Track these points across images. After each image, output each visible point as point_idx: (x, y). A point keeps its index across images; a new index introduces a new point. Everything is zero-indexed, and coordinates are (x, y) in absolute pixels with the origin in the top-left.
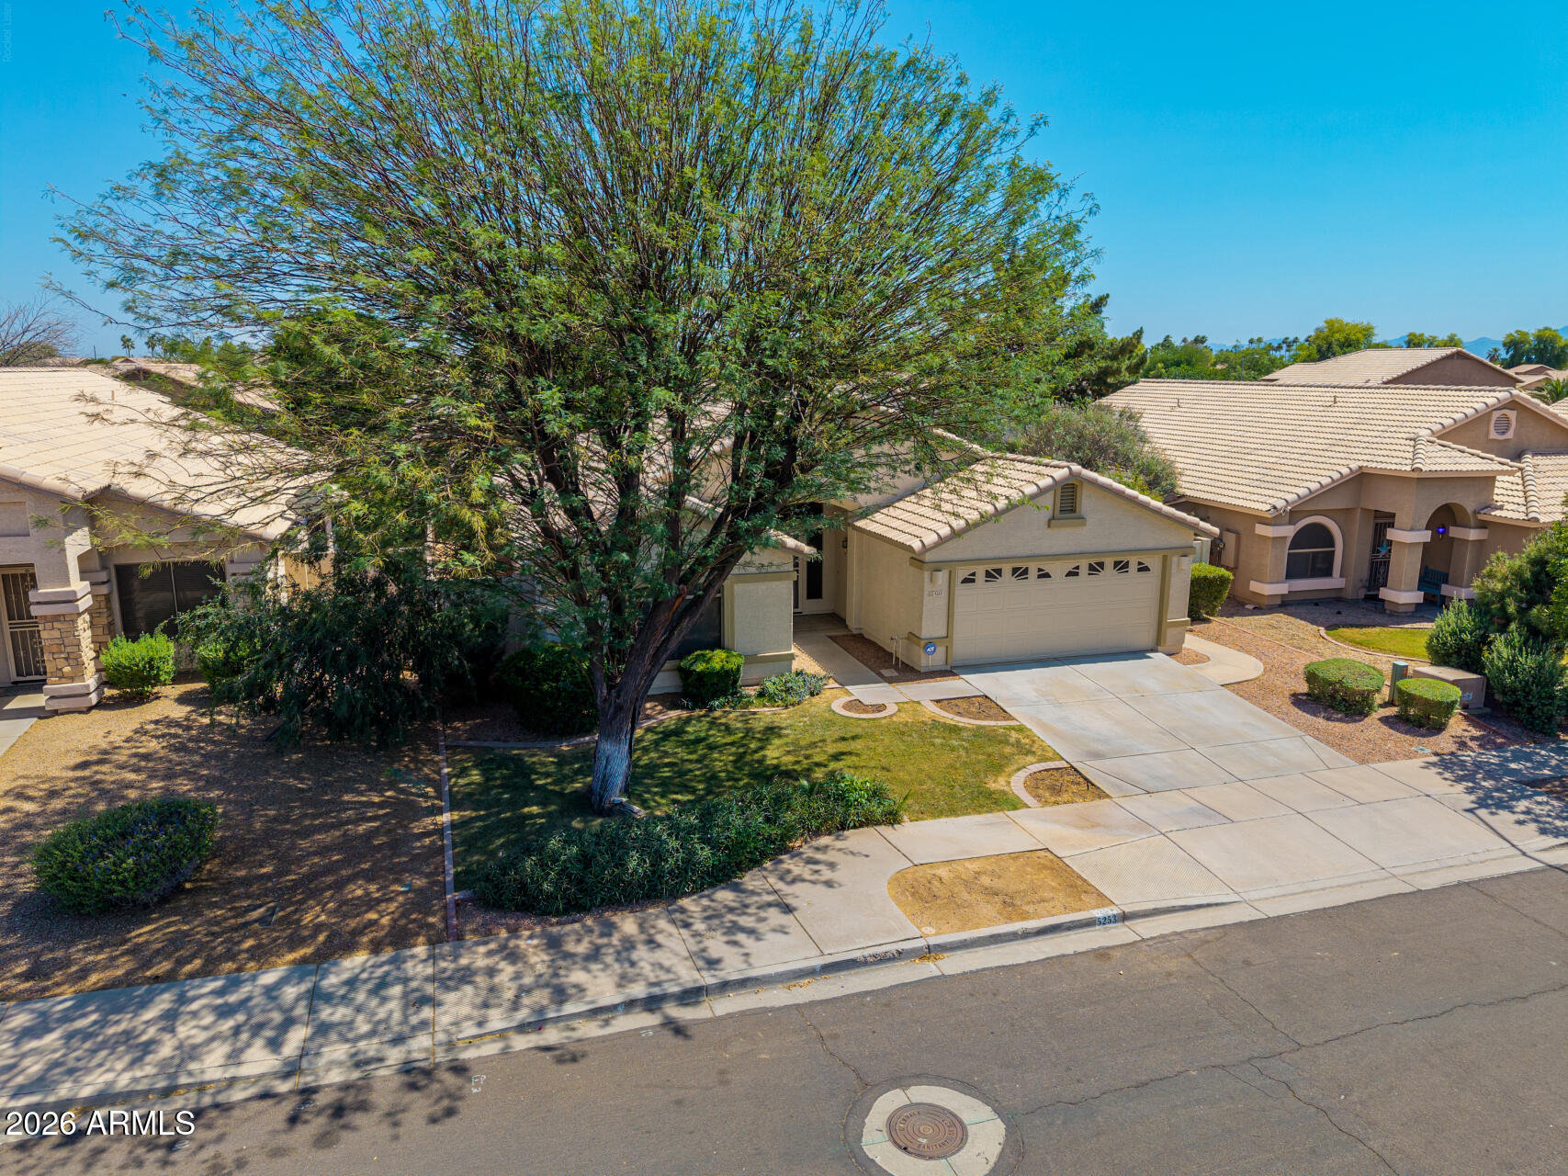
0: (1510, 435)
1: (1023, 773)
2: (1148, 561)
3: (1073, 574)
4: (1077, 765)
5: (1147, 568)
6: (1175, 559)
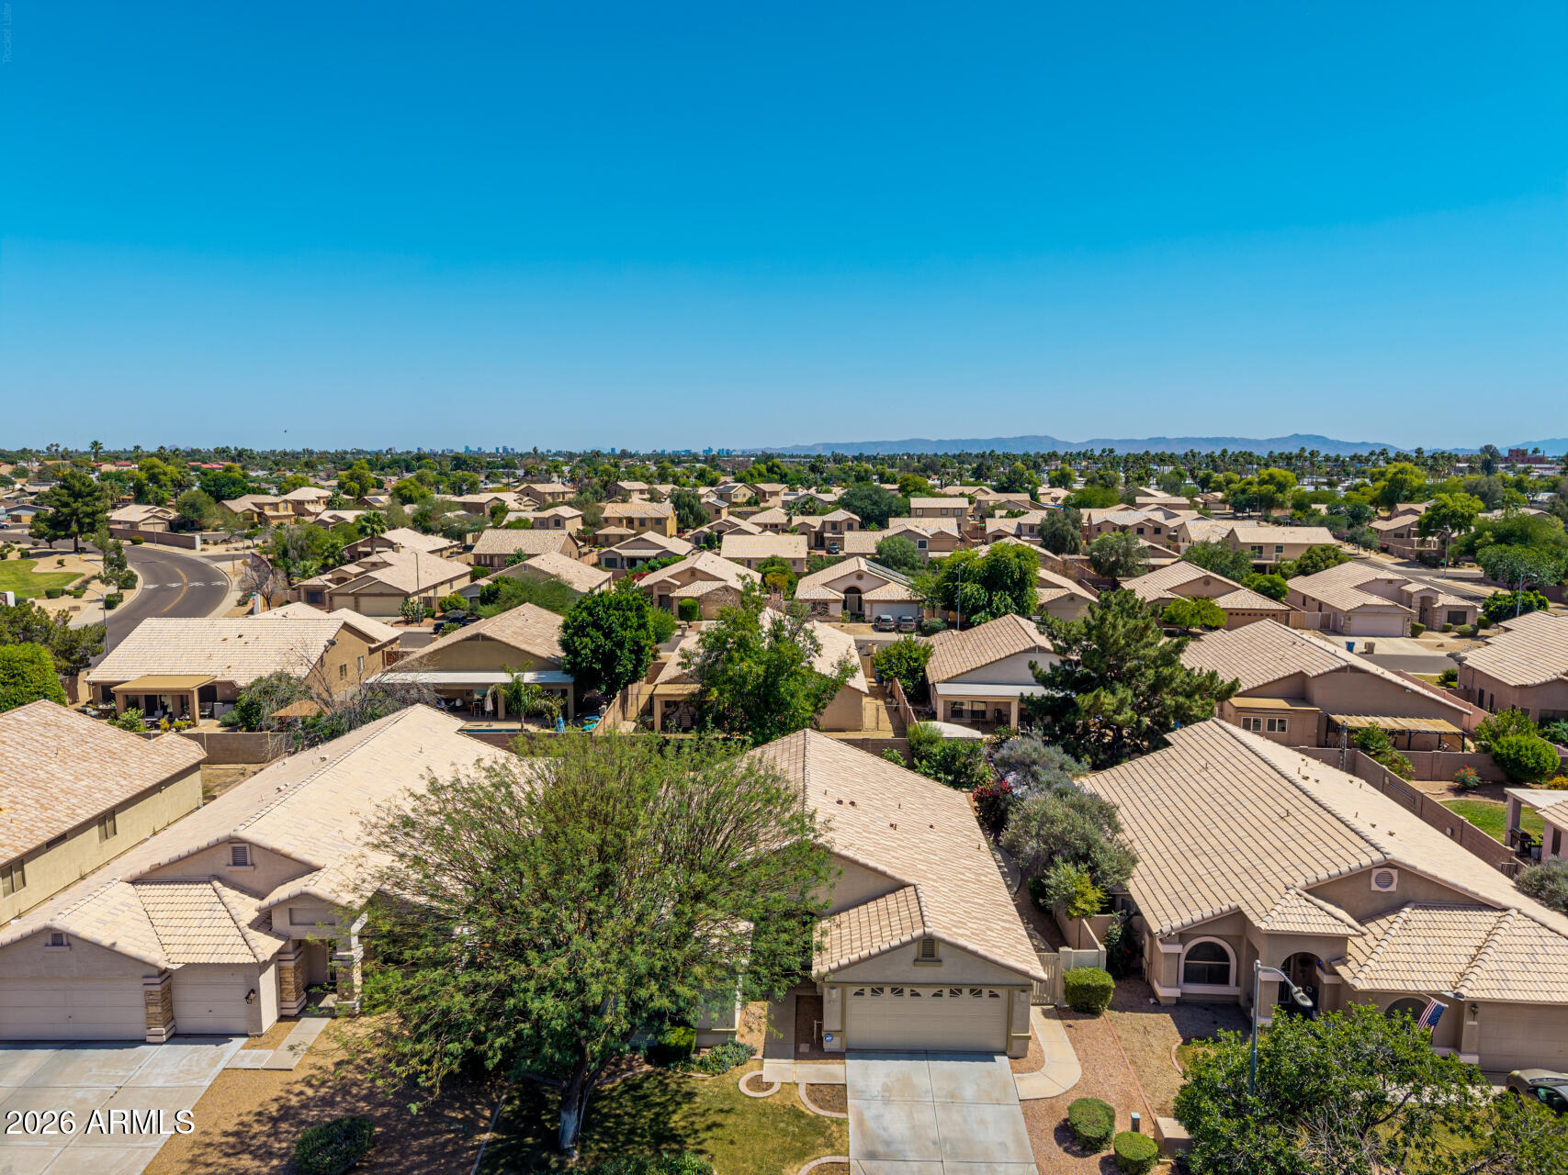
1: (815, 1163)
2: (997, 991)
3: (938, 995)
4: (852, 1162)
5: (996, 996)
6: (1016, 992)
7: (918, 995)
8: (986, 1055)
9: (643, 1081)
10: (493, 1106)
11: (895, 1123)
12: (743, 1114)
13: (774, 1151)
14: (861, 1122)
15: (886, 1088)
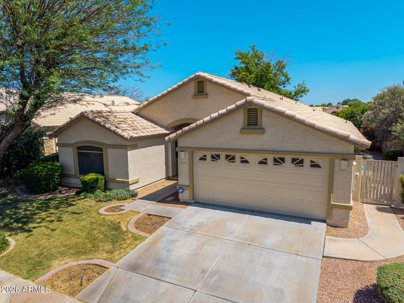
2: (318, 160)
3: (263, 162)
5: (318, 166)
6: (337, 161)
7: (247, 162)
8: (307, 220)
11: (182, 249)
14: (155, 242)
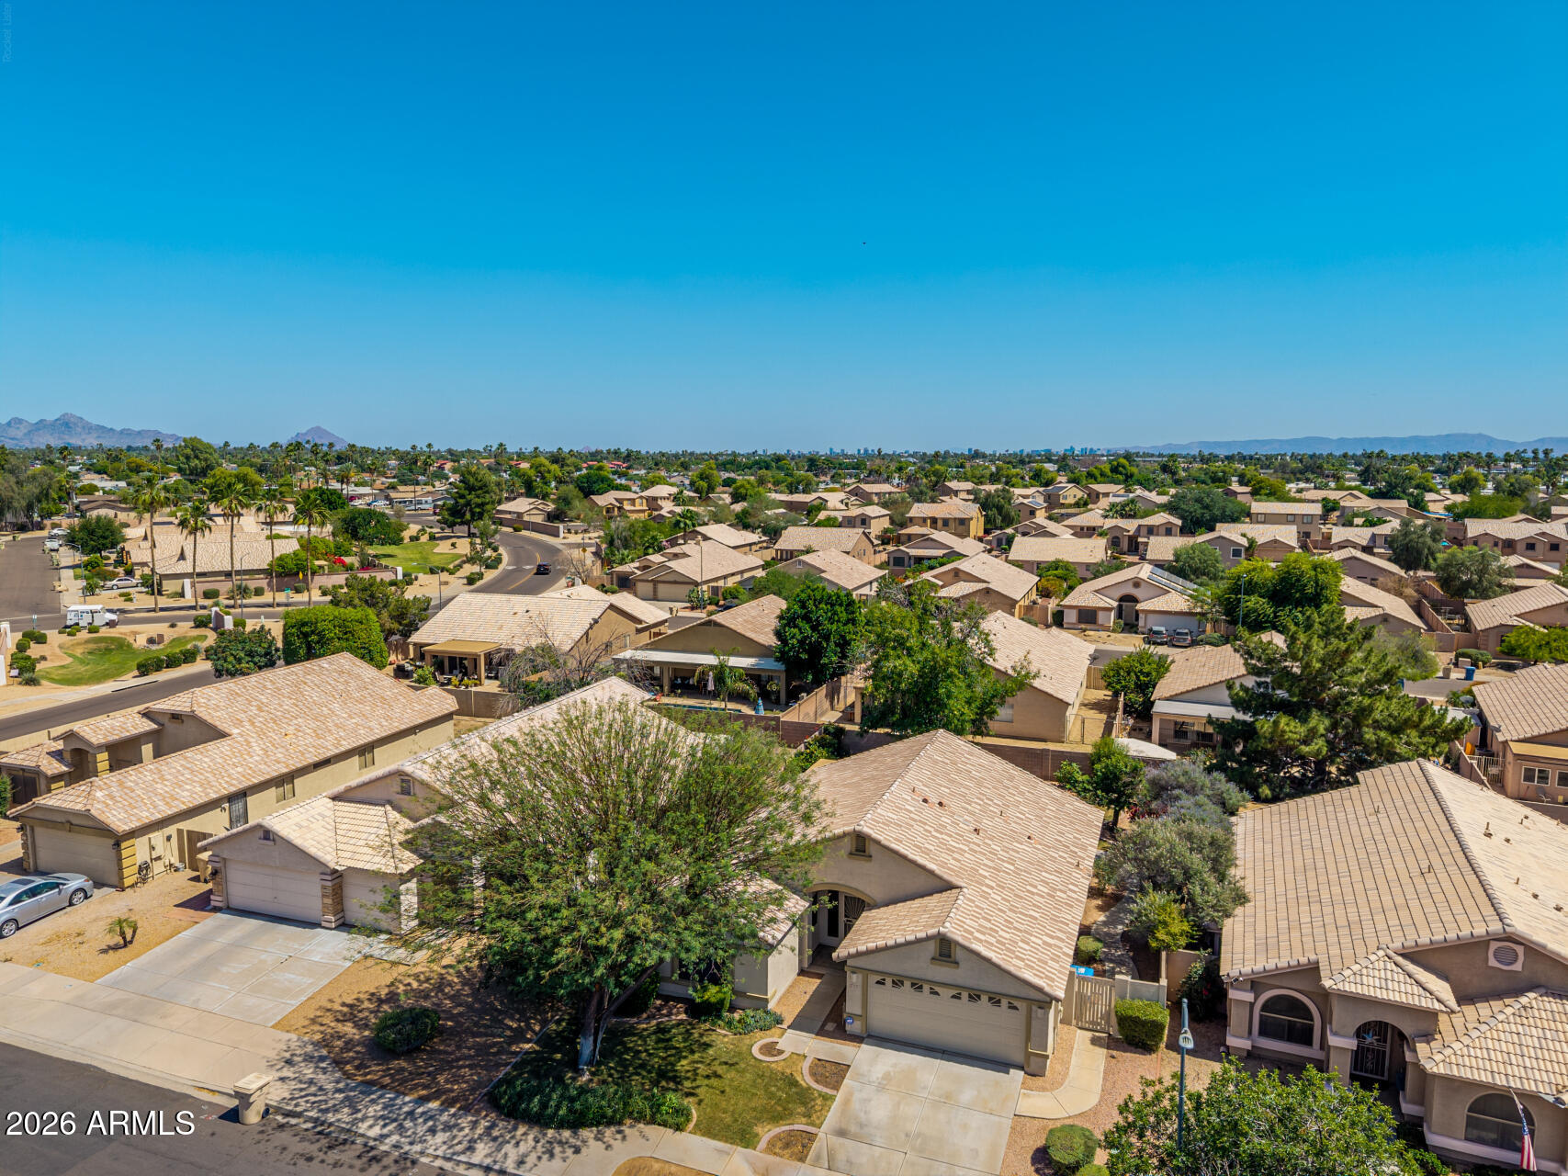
0: (1518, 967)
1: (787, 1128)
2: (1016, 1003)
3: (957, 997)
4: (821, 1135)
5: (1016, 1008)
6: (1034, 1008)
7: (937, 993)
8: (1003, 1065)
9: (673, 1027)
10: (544, 1023)
11: (879, 1110)
12: (743, 1072)
13: (754, 1109)
14: (847, 1102)
15: (887, 1076)
